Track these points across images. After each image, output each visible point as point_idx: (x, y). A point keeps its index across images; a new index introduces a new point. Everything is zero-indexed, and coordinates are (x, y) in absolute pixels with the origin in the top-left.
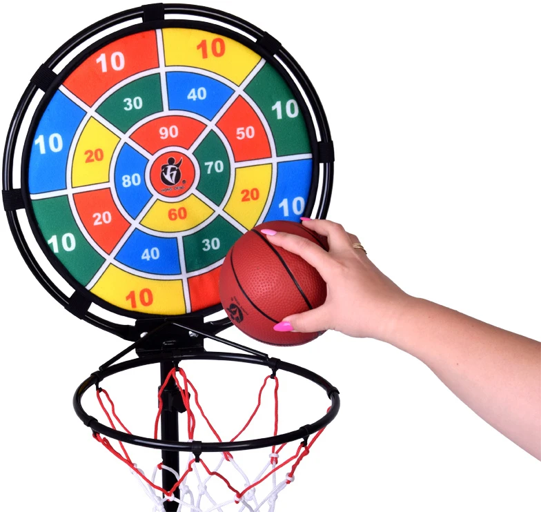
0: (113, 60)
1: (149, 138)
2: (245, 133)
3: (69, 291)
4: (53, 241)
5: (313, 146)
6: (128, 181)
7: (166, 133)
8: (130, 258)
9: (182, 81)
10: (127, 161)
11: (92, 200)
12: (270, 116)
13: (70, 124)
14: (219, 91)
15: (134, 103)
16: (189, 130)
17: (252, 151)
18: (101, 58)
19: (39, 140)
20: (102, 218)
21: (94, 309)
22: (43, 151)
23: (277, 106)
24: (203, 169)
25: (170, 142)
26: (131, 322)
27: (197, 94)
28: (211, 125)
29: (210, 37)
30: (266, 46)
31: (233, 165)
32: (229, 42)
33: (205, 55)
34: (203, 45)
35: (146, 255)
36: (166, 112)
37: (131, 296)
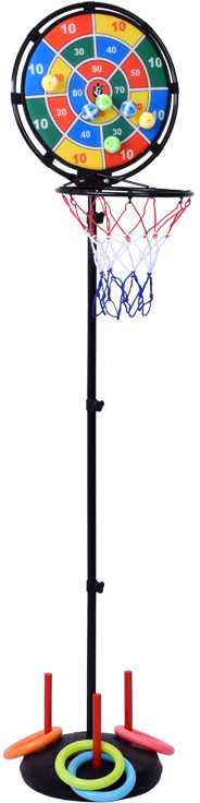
0: (69, 28)
1: (86, 70)
2: (135, 73)
3: (43, 152)
4: (36, 122)
5: (168, 83)
6: (76, 93)
7: (96, 69)
8: (75, 135)
9: (104, 42)
10: (76, 83)
11: (57, 102)
12: (148, 65)
13: (47, 60)
14: (122, 49)
15: (80, 52)
16: (108, 69)
17: (139, 83)
18: (64, 26)
19: (31, 67)
20: (62, 112)
21: (56, 163)
22: (33, 72)
23: (151, 60)
24: (114, 90)
25: (97, 74)
26: (75, 172)
27: (111, 50)
28: (118, 67)
29: (118, 20)
30: (144, 28)
31: (129, 90)
32: (128, 24)
33: (116, 30)
34: (114, 24)
35: (83, 135)
36: (96, 58)
37: (76, 157)
